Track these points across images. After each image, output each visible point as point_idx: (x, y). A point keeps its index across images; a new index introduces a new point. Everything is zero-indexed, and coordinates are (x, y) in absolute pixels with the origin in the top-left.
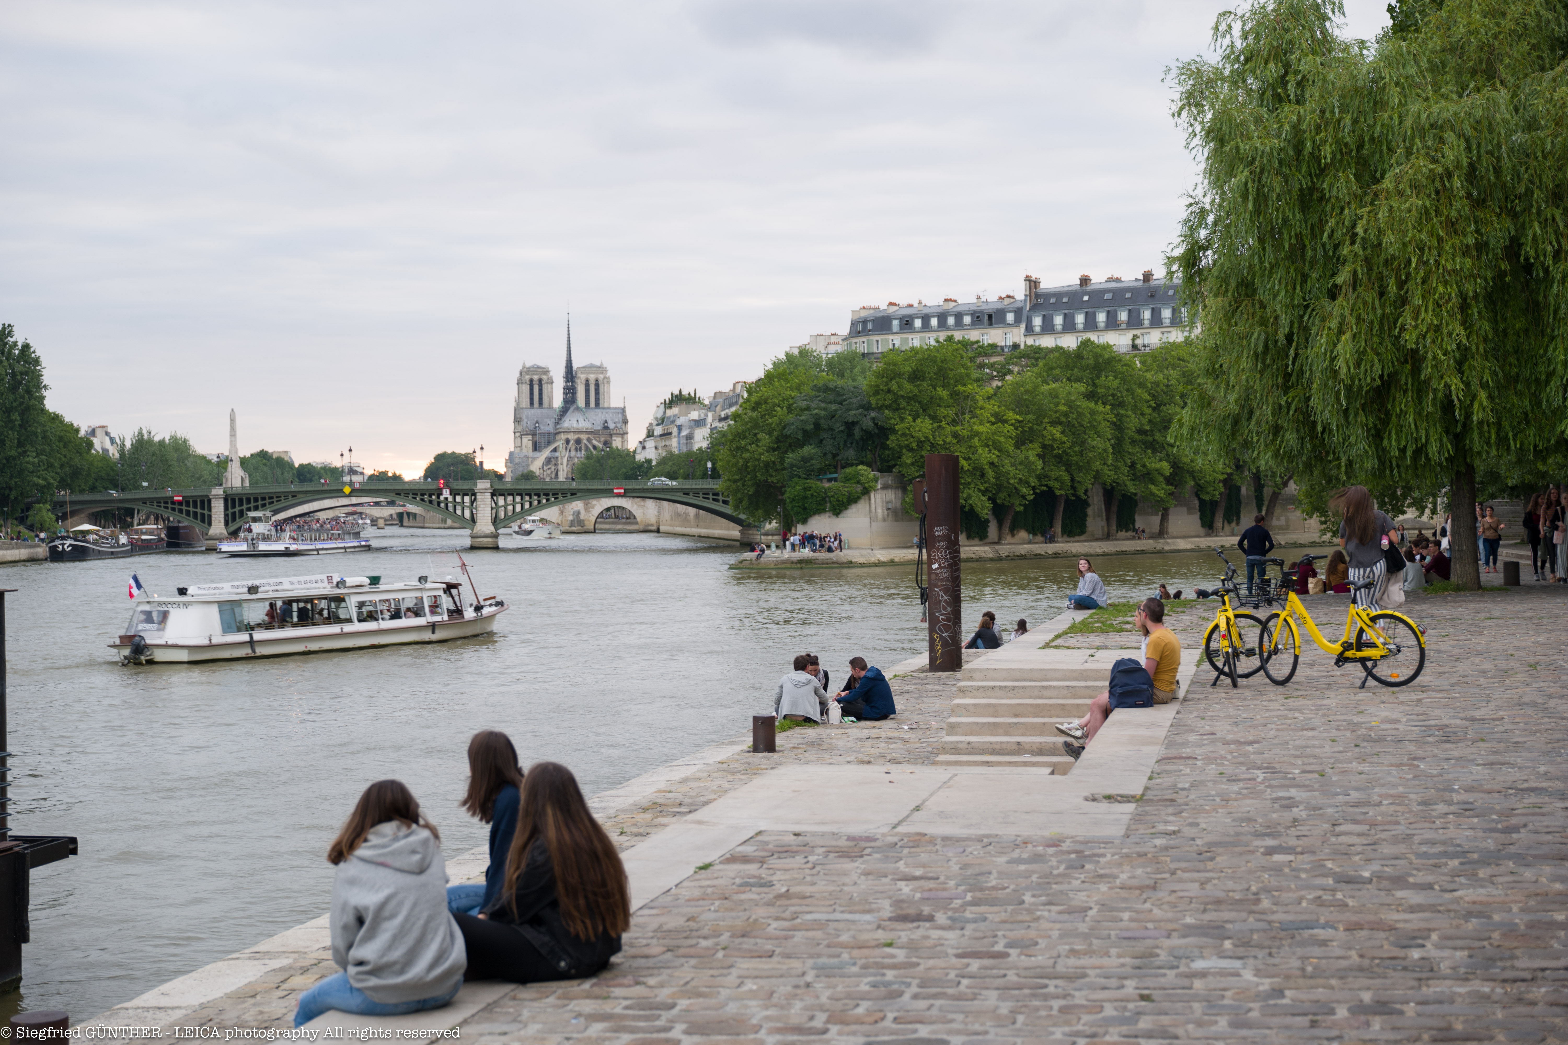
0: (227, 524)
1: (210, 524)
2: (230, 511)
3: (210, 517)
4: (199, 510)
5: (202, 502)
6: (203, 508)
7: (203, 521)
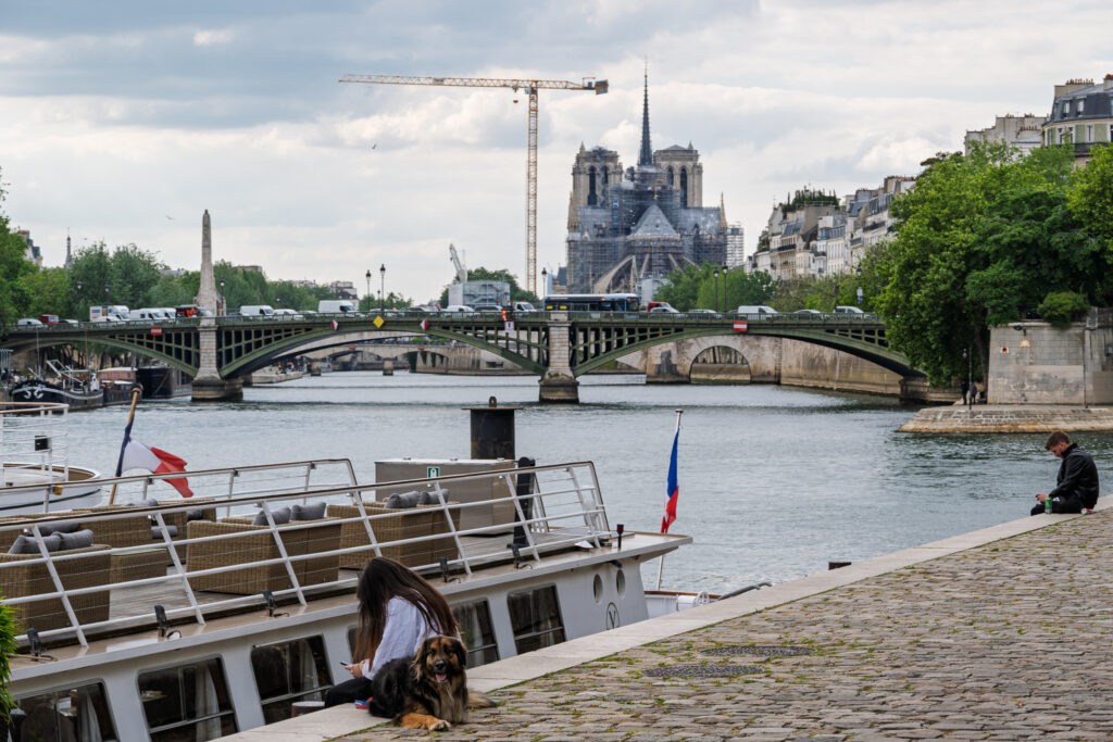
0: (219, 365)
1: (198, 365)
2: (224, 348)
3: (198, 355)
4: (183, 347)
5: (188, 337)
6: (188, 344)
7: (188, 361)
